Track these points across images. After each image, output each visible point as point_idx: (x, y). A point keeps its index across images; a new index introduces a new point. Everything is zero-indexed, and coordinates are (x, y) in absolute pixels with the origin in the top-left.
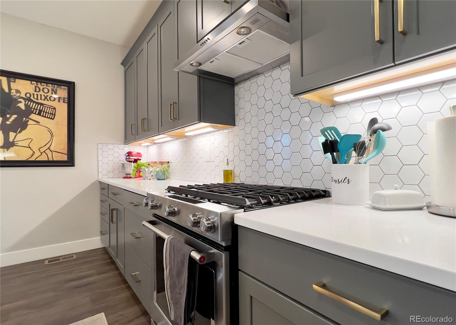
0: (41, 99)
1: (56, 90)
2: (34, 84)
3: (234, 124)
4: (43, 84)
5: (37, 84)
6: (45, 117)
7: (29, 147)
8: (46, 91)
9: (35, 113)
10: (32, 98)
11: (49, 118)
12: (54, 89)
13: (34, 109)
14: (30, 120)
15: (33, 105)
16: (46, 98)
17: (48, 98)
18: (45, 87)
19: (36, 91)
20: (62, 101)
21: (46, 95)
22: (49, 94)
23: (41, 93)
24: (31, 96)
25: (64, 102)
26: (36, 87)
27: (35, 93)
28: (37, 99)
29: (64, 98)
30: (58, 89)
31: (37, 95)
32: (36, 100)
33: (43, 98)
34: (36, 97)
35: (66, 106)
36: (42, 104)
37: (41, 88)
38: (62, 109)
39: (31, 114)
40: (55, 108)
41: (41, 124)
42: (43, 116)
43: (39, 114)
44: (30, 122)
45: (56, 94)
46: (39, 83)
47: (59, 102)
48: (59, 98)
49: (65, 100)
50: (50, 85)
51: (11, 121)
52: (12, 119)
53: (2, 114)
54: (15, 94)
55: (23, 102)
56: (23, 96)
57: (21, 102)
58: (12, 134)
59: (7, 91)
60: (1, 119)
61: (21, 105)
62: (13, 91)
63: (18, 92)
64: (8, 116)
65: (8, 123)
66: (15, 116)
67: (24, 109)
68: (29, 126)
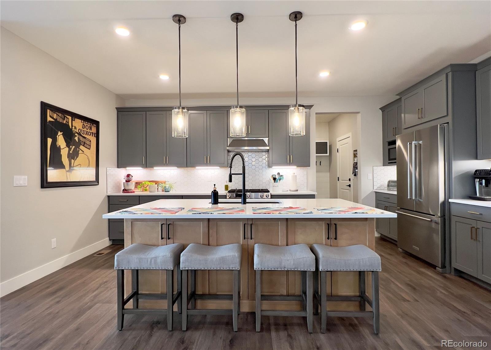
0: (85, 134)
1: (91, 127)
2: (82, 122)
5: (84, 123)
8: (87, 127)
9: (82, 145)
11: (88, 149)
14: (80, 150)
17: (88, 133)
18: (87, 125)
19: (83, 128)
20: (93, 135)
21: (87, 130)
22: (89, 130)
23: (85, 129)
24: (81, 131)
25: (94, 136)
26: (83, 124)
27: (83, 129)
28: (83, 134)
29: (95, 133)
30: (92, 126)
31: (83, 130)
32: (82, 135)
34: (83, 132)
35: (95, 139)
36: (85, 138)
37: (85, 125)
38: (93, 140)
39: (80, 145)
40: (90, 141)
41: (85, 153)
42: (85, 147)
44: (80, 152)
45: (91, 130)
46: (85, 122)
47: (92, 136)
48: (93, 133)
49: (95, 135)
50: (89, 123)
51: (72, 150)
52: (73, 149)
53: (68, 145)
54: (74, 130)
55: (77, 136)
56: (77, 131)
57: (76, 136)
58: (73, 161)
59: (71, 127)
60: (67, 149)
61: (76, 138)
62: (73, 128)
63: (75, 128)
64: (71, 147)
65: (71, 152)
66: (74, 147)
67: (77, 141)
68: (79, 154)
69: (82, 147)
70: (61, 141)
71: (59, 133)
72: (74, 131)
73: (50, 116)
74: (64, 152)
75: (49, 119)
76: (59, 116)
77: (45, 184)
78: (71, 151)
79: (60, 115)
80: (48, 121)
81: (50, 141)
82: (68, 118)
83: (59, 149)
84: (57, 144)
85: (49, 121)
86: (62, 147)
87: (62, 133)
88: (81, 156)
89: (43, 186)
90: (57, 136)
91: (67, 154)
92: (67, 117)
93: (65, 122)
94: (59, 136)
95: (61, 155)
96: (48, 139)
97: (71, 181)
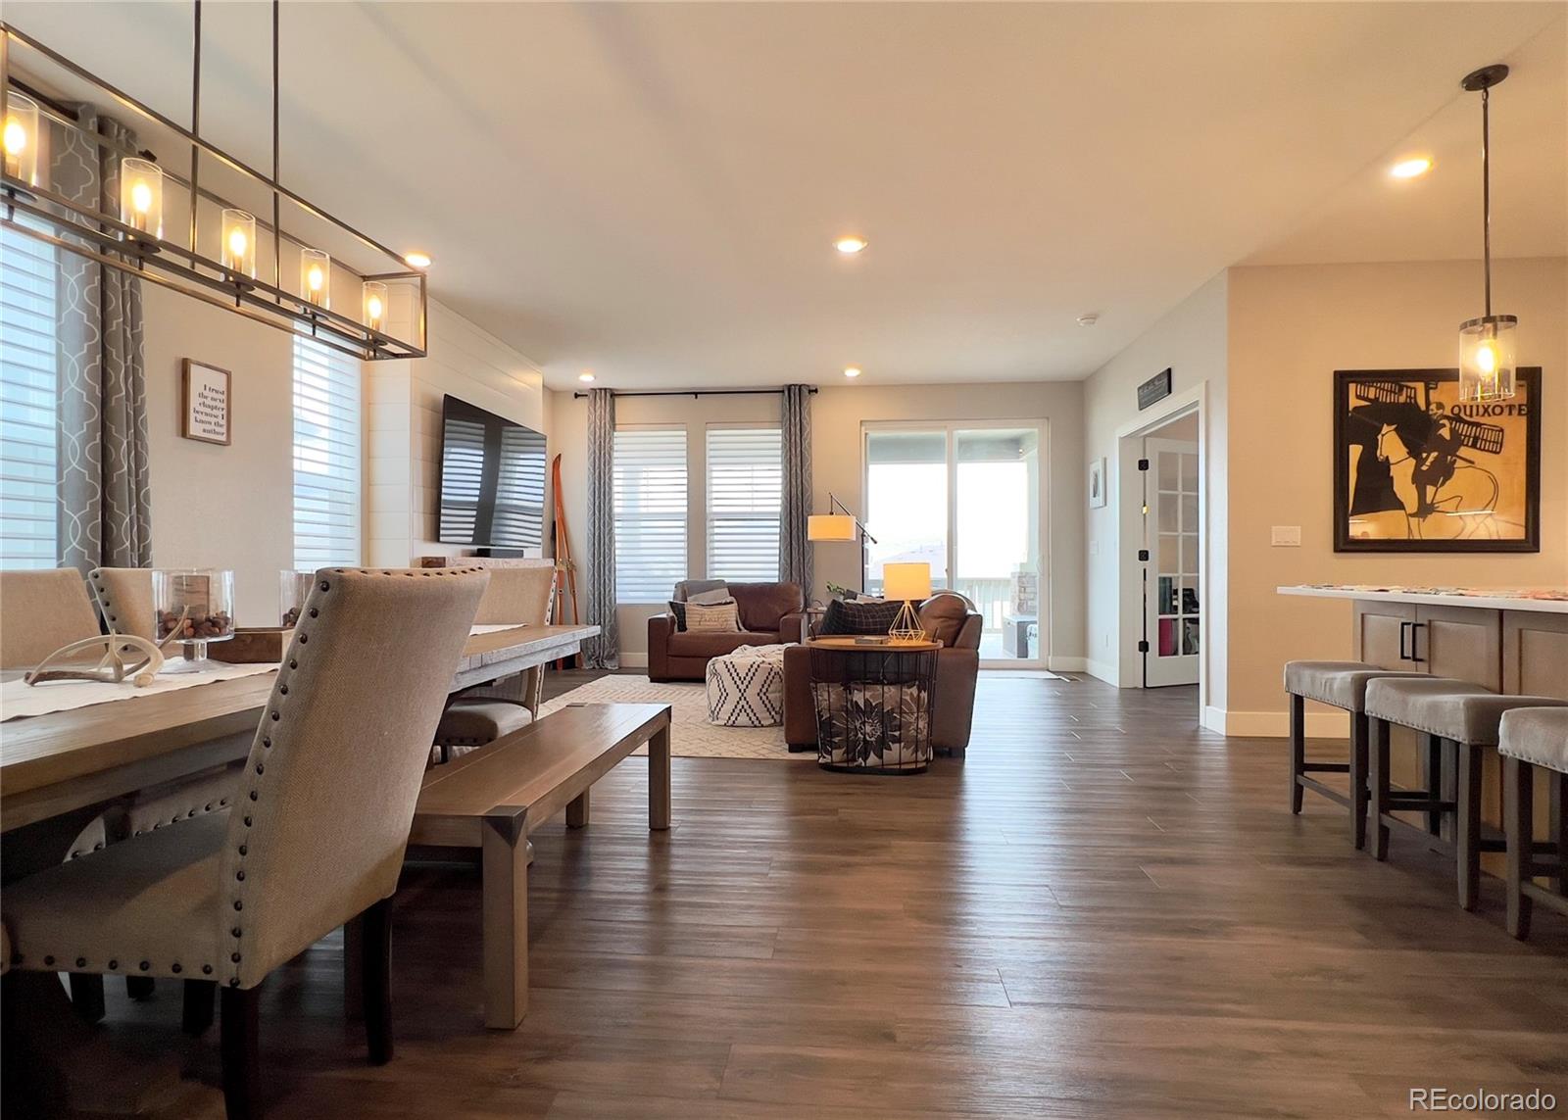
0: (1478, 415)
6: (1484, 450)
7: (1458, 514)
9: (1467, 445)
10: (1462, 415)
11: (1492, 452)
13: (1465, 436)
14: (1458, 460)
15: (1463, 429)
16: (1486, 410)
17: (1490, 410)
20: (1515, 412)
21: (1486, 404)
24: (1460, 410)
25: (1520, 415)
27: (1469, 404)
28: (1471, 416)
29: (1520, 406)
31: (1471, 407)
32: (1468, 419)
34: (1468, 413)
35: (1523, 421)
36: (1478, 425)
38: (1515, 427)
39: (1459, 447)
40: (1502, 430)
41: (1477, 465)
42: (1479, 449)
43: (1474, 446)
44: (1459, 463)
45: (1504, 399)
47: (1511, 415)
48: (1511, 407)
49: (1521, 410)
51: (1428, 463)
52: (1431, 459)
53: (1414, 451)
54: (1435, 411)
55: (1448, 425)
56: (1447, 412)
57: (1444, 426)
58: (1430, 490)
59: (1423, 408)
60: (1412, 462)
61: (1445, 433)
62: (1433, 407)
63: (1440, 406)
64: (1424, 455)
65: (1424, 468)
66: (1434, 454)
67: (1448, 438)
68: (1456, 470)
69: (1463, 452)
70: (1391, 445)
71: (1385, 428)
72: (1435, 414)
73: (1358, 397)
74: (1402, 472)
75: (1354, 402)
76: (1384, 389)
77: (1345, 544)
78: (1424, 464)
79: (1387, 386)
80: (1350, 409)
81: (1355, 451)
82: (1411, 388)
83: (1386, 464)
84: (1379, 454)
85: (1355, 408)
86: (1393, 460)
87: (1394, 427)
89: (1337, 549)
90: (1379, 437)
91: (1411, 475)
92: (1408, 387)
93: (1402, 399)
94: (1383, 435)
95: (1392, 478)
96: (1352, 448)
97: (1424, 538)
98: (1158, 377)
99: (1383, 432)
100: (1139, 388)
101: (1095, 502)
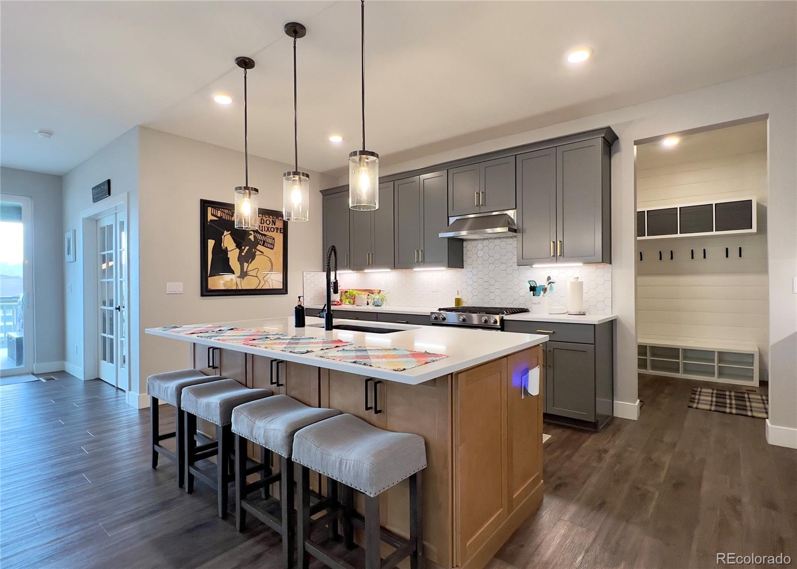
0: (265, 231)
2: (260, 217)
3: (461, 266)
4: (266, 216)
5: (262, 217)
6: (267, 247)
7: (257, 277)
8: (268, 222)
10: (259, 230)
11: (270, 248)
12: (274, 220)
13: (260, 240)
14: (257, 251)
15: (259, 236)
16: (268, 229)
17: (269, 229)
18: (268, 219)
19: (261, 223)
20: (279, 231)
21: (268, 226)
22: (270, 226)
23: (265, 224)
24: (258, 228)
25: (280, 232)
26: (261, 219)
27: (261, 225)
28: (262, 231)
29: (281, 228)
30: (277, 220)
31: (262, 226)
32: (261, 232)
33: (266, 229)
34: (261, 229)
35: (282, 235)
36: (265, 235)
37: (265, 219)
38: (279, 238)
39: (257, 245)
40: (274, 239)
41: (265, 254)
42: (265, 247)
43: (263, 245)
44: (258, 253)
45: (275, 225)
46: (264, 216)
47: (277, 232)
48: (277, 229)
49: (281, 230)
50: (271, 217)
51: (245, 252)
52: (246, 250)
53: (239, 246)
55: (253, 234)
57: (251, 234)
58: (246, 265)
60: (238, 250)
61: (252, 237)
64: (243, 248)
65: (243, 254)
66: (247, 248)
67: (253, 240)
68: (256, 256)
69: (259, 247)
70: (228, 241)
71: (226, 233)
73: (212, 215)
74: (233, 255)
75: (210, 217)
76: (224, 213)
77: (206, 292)
78: (243, 252)
79: (226, 211)
80: (209, 220)
81: (211, 243)
83: (226, 251)
84: (222, 246)
85: (211, 220)
86: (229, 249)
87: (229, 232)
88: (258, 257)
89: (203, 295)
90: (223, 237)
91: (237, 257)
94: (224, 236)
95: (229, 258)
96: (210, 241)
97: (243, 288)
98: (102, 184)
99: (225, 234)
100: (93, 189)
101: (69, 258)
